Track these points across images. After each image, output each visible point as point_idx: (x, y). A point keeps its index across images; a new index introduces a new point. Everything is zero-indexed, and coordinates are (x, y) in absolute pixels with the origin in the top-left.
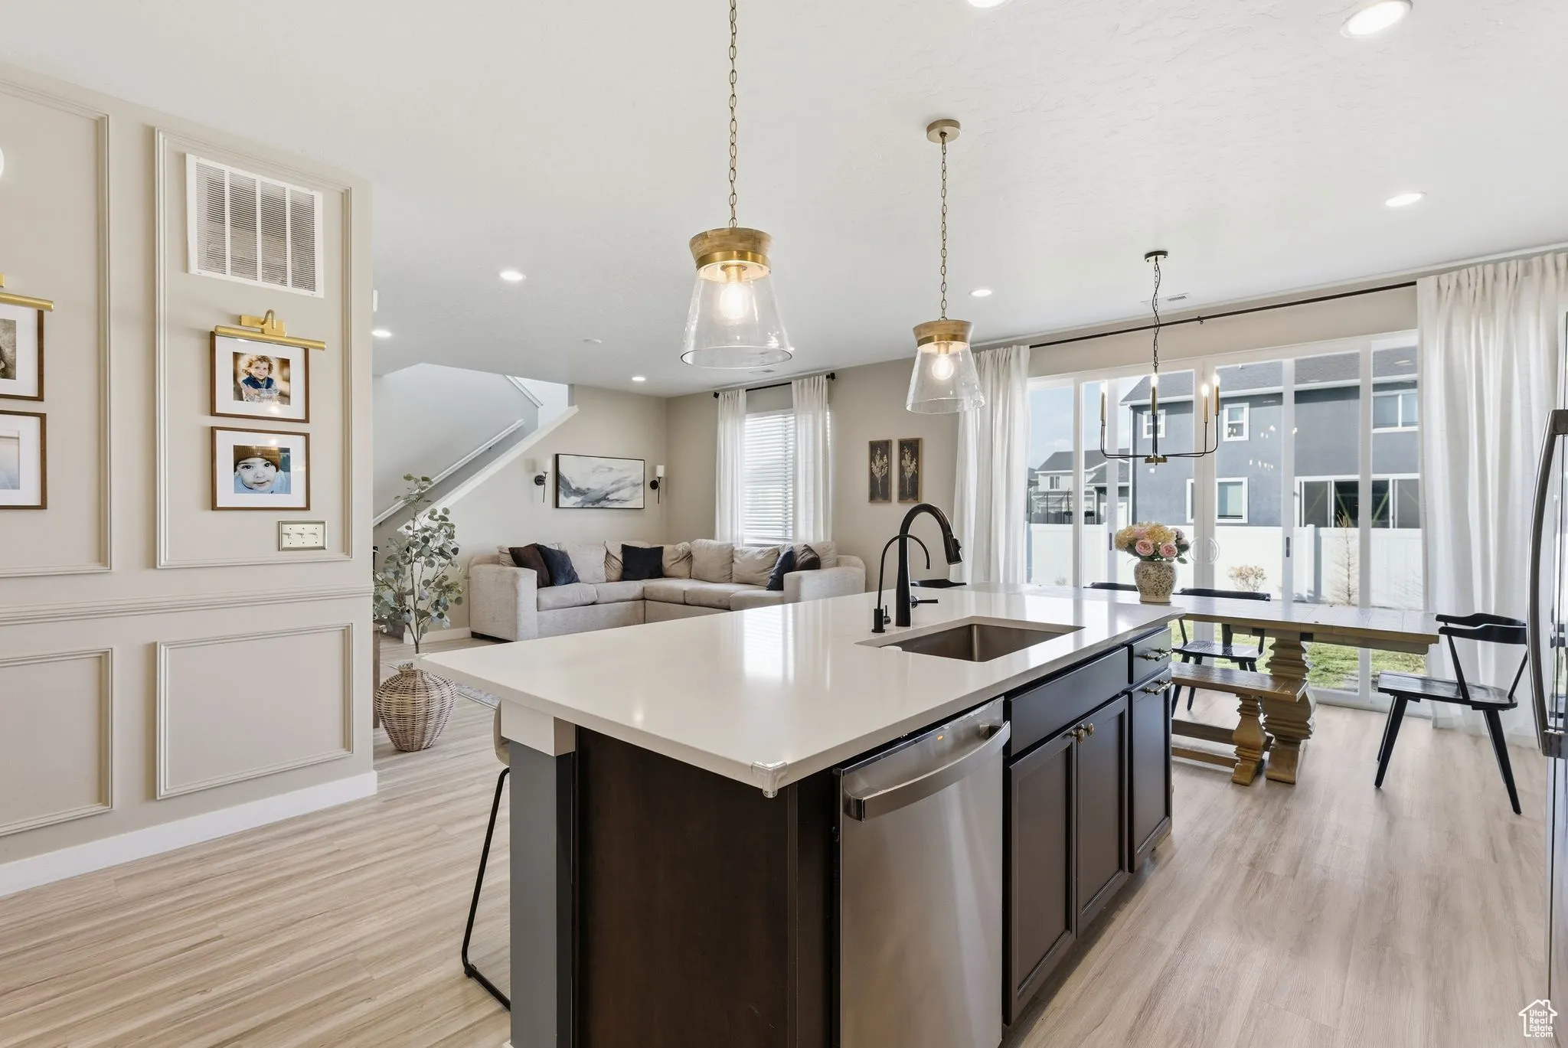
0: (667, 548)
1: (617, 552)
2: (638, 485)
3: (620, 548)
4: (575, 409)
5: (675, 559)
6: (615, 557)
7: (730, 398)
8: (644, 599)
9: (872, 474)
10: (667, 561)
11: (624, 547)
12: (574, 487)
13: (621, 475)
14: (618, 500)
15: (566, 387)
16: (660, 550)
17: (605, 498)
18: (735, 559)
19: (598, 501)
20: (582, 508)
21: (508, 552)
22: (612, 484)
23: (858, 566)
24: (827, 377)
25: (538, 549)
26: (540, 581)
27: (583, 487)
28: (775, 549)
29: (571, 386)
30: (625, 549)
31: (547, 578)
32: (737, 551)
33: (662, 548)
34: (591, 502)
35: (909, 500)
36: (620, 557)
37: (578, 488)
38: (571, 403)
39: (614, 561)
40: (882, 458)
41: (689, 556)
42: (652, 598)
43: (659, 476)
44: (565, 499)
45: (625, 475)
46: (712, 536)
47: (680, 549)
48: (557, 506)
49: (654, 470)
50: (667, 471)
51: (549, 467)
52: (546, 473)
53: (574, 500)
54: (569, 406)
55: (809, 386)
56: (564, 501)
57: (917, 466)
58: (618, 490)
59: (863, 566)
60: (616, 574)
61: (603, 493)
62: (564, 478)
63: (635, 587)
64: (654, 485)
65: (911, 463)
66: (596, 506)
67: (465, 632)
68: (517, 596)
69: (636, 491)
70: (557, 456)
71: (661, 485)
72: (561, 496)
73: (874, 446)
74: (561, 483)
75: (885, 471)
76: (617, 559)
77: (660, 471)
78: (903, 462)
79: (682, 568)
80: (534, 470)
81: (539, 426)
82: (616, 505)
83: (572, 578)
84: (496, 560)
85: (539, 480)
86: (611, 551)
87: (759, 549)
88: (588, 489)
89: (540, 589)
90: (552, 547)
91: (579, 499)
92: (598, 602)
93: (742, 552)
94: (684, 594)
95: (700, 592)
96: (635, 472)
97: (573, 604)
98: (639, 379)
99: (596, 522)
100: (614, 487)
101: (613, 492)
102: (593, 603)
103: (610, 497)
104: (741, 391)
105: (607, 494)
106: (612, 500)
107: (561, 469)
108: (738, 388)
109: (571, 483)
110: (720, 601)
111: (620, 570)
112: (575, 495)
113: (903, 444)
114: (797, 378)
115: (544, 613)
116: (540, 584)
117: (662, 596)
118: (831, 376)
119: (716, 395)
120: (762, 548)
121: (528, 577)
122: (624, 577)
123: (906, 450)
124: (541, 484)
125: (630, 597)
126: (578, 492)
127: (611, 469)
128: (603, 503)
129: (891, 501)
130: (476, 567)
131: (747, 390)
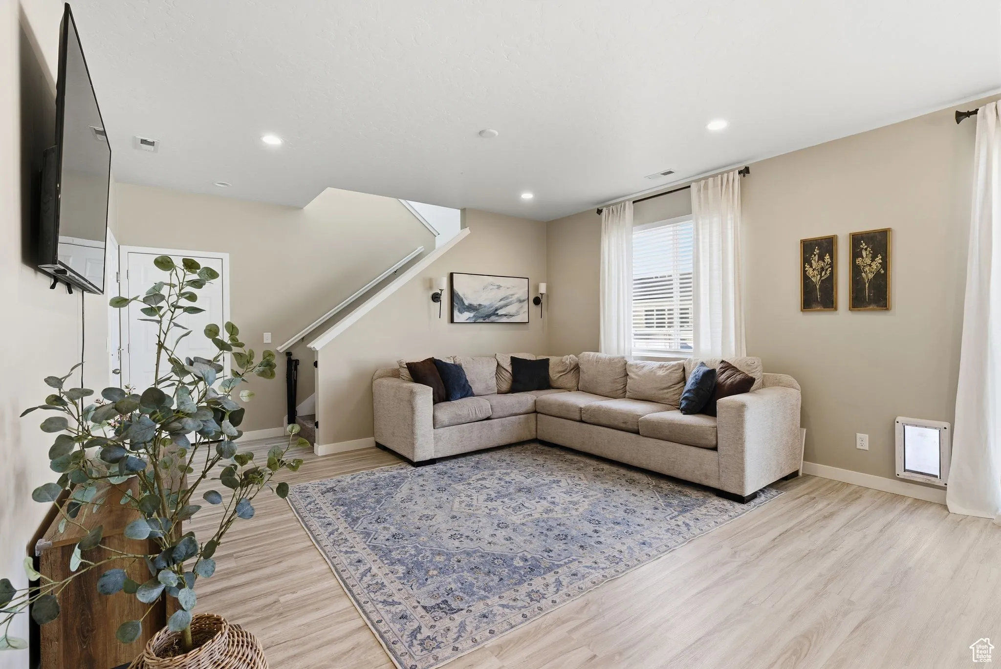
0: (553, 360)
1: (507, 365)
2: (524, 301)
3: (509, 360)
4: (467, 231)
5: (564, 371)
6: (505, 369)
7: (615, 213)
8: (535, 412)
9: (806, 278)
10: (554, 373)
11: (513, 359)
12: (466, 303)
13: (509, 292)
14: (506, 315)
15: (458, 212)
16: (546, 361)
17: (495, 313)
18: (628, 373)
19: (489, 316)
20: (474, 323)
21: (406, 366)
22: (501, 300)
23: (793, 387)
24: (740, 173)
25: (434, 364)
26: (436, 395)
27: (475, 303)
28: (679, 365)
29: (463, 211)
30: (514, 360)
31: (442, 392)
32: (631, 365)
33: (548, 360)
34: (482, 317)
35: (871, 307)
36: (510, 369)
37: (471, 305)
38: (463, 226)
39: (504, 372)
40: (821, 258)
41: (576, 368)
42: (543, 411)
43: (542, 292)
44: (458, 313)
45: (512, 293)
46: (597, 350)
47: (568, 362)
48: (452, 321)
49: (537, 288)
50: (548, 288)
51: (444, 285)
52: (441, 290)
53: (467, 315)
54: (461, 229)
55: (715, 186)
56: (459, 317)
57: (885, 265)
58: (506, 305)
59: (798, 386)
60: (505, 386)
61: (494, 308)
62: (458, 296)
63: (526, 399)
64: (537, 301)
65: (873, 261)
66: (487, 320)
67: (369, 442)
68: (413, 414)
69: (522, 307)
70: (452, 275)
71: (543, 301)
72: (456, 313)
73: (808, 247)
74: (455, 299)
75: (825, 275)
76: (507, 371)
77: (543, 289)
78: (859, 261)
79: (569, 380)
80: (431, 288)
81: (437, 247)
82: (504, 320)
83: (466, 392)
84: (395, 374)
85: (436, 298)
86: (501, 363)
87: (658, 364)
88: (480, 305)
89: (436, 405)
90: (448, 361)
91: (471, 315)
92: (492, 417)
93: (637, 366)
94: (581, 411)
95: (598, 411)
96: (520, 289)
97: (468, 420)
98: (527, 196)
99: (486, 334)
100: (502, 303)
101: (501, 308)
102: (488, 418)
103: (500, 312)
104: (627, 203)
105: (496, 310)
106: (502, 315)
107: (455, 287)
108: (624, 201)
109: (464, 300)
110: (625, 423)
111: (510, 382)
112: (469, 311)
113: (856, 240)
114: (695, 181)
115: (441, 430)
116: (437, 400)
117: (555, 411)
118: (745, 171)
119: (599, 212)
120: (663, 363)
121: (424, 394)
122: (513, 390)
123: (864, 246)
124: (437, 301)
125: (523, 410)
126: (470, 308)
127: (499, 287)
128: (493, 318)
129: (836, 309)
130: (379, 380)
131: (634, 202)
